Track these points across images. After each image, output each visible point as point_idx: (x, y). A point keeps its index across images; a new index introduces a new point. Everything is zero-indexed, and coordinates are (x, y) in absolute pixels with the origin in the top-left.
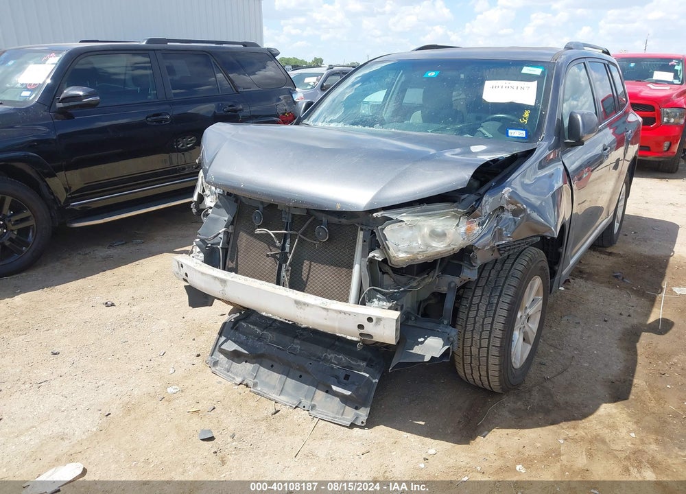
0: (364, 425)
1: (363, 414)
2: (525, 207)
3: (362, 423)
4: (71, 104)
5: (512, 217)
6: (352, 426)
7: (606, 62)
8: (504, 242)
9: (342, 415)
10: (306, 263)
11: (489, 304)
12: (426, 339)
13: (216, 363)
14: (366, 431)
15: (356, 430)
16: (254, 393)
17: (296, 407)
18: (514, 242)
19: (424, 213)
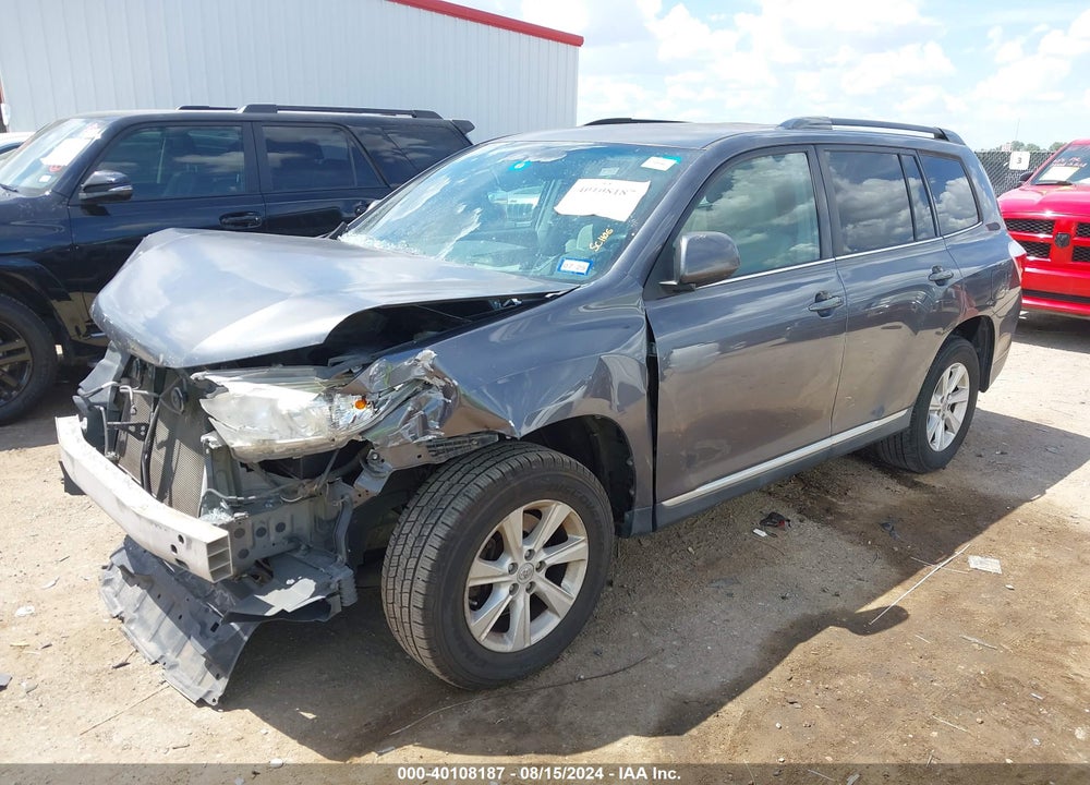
0: (214, 704)
1: (220, 686)
2: (456, 383)
3: (214, 700)
4: (96, 194)
5: (443, 398)
6: (201, 703)
7: (914, 152)
8: (430, 438)
9: (199, 684)
10: (177, 442)
11: (420, 535)
12: (297, 580)
13: (107, 582)
14: (220, 714)
15: (206, 709)
16: (123, 631)
17: (156, 662)
18: (450, 438)
19: (273, 379)
